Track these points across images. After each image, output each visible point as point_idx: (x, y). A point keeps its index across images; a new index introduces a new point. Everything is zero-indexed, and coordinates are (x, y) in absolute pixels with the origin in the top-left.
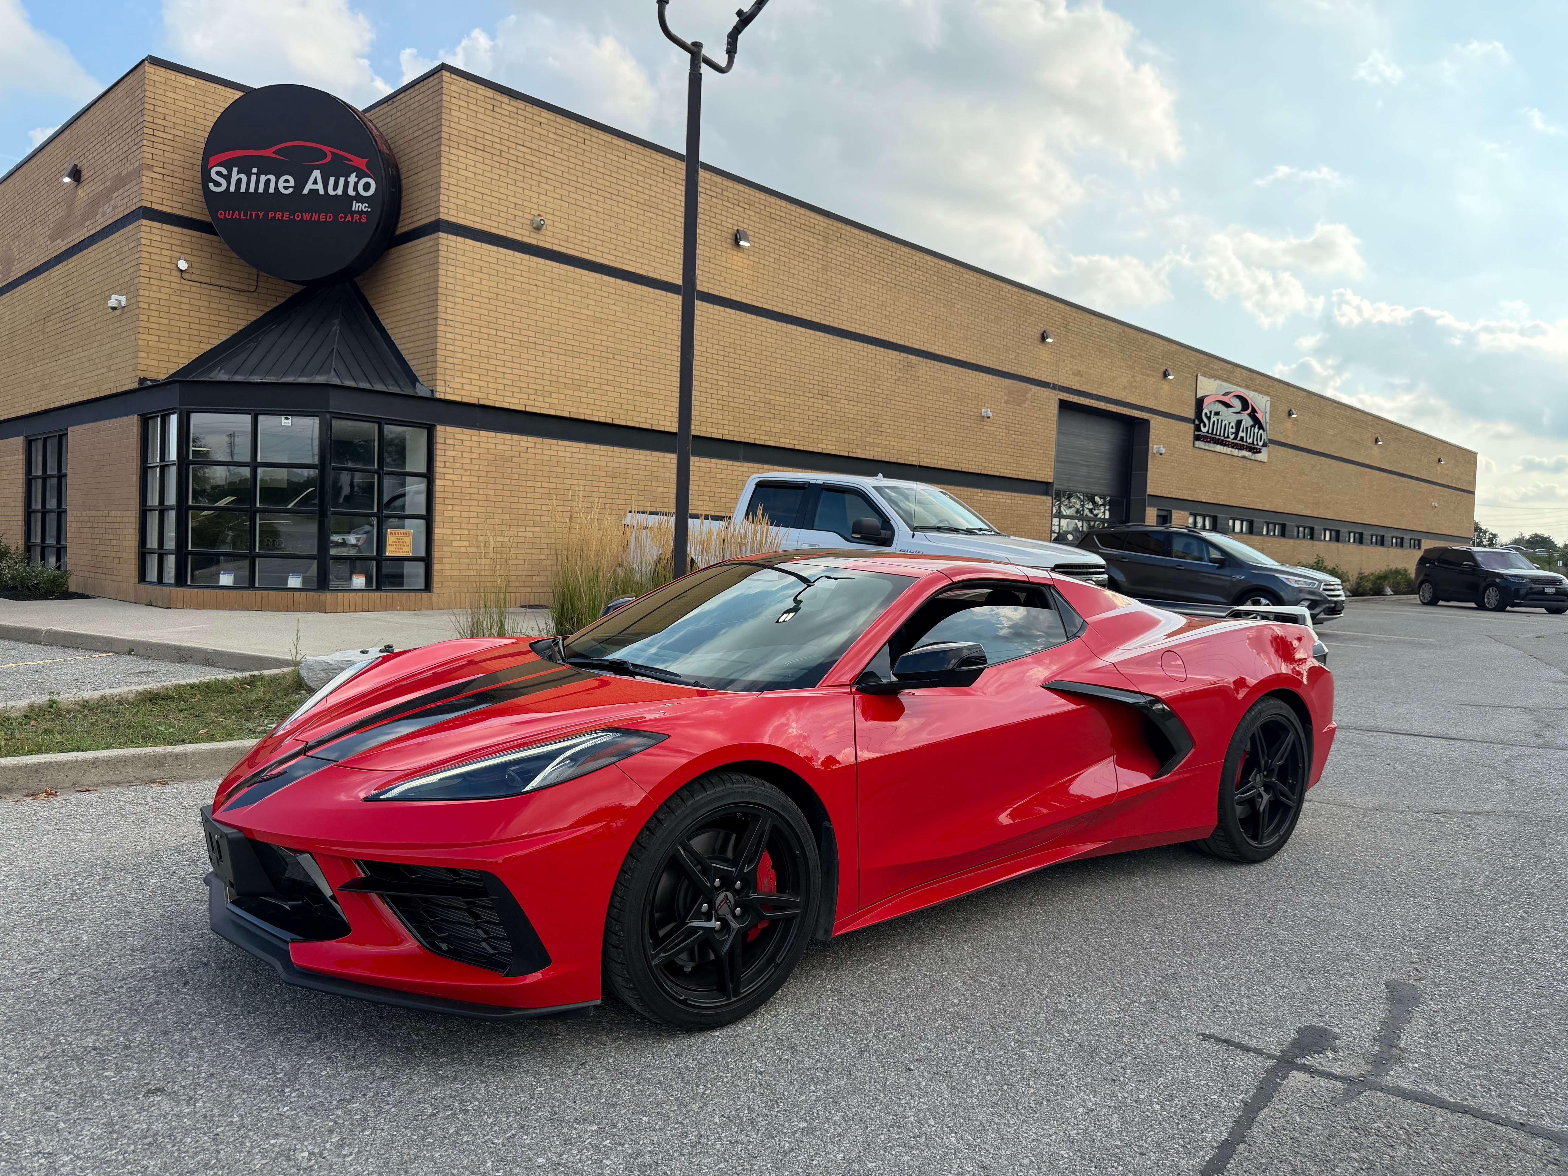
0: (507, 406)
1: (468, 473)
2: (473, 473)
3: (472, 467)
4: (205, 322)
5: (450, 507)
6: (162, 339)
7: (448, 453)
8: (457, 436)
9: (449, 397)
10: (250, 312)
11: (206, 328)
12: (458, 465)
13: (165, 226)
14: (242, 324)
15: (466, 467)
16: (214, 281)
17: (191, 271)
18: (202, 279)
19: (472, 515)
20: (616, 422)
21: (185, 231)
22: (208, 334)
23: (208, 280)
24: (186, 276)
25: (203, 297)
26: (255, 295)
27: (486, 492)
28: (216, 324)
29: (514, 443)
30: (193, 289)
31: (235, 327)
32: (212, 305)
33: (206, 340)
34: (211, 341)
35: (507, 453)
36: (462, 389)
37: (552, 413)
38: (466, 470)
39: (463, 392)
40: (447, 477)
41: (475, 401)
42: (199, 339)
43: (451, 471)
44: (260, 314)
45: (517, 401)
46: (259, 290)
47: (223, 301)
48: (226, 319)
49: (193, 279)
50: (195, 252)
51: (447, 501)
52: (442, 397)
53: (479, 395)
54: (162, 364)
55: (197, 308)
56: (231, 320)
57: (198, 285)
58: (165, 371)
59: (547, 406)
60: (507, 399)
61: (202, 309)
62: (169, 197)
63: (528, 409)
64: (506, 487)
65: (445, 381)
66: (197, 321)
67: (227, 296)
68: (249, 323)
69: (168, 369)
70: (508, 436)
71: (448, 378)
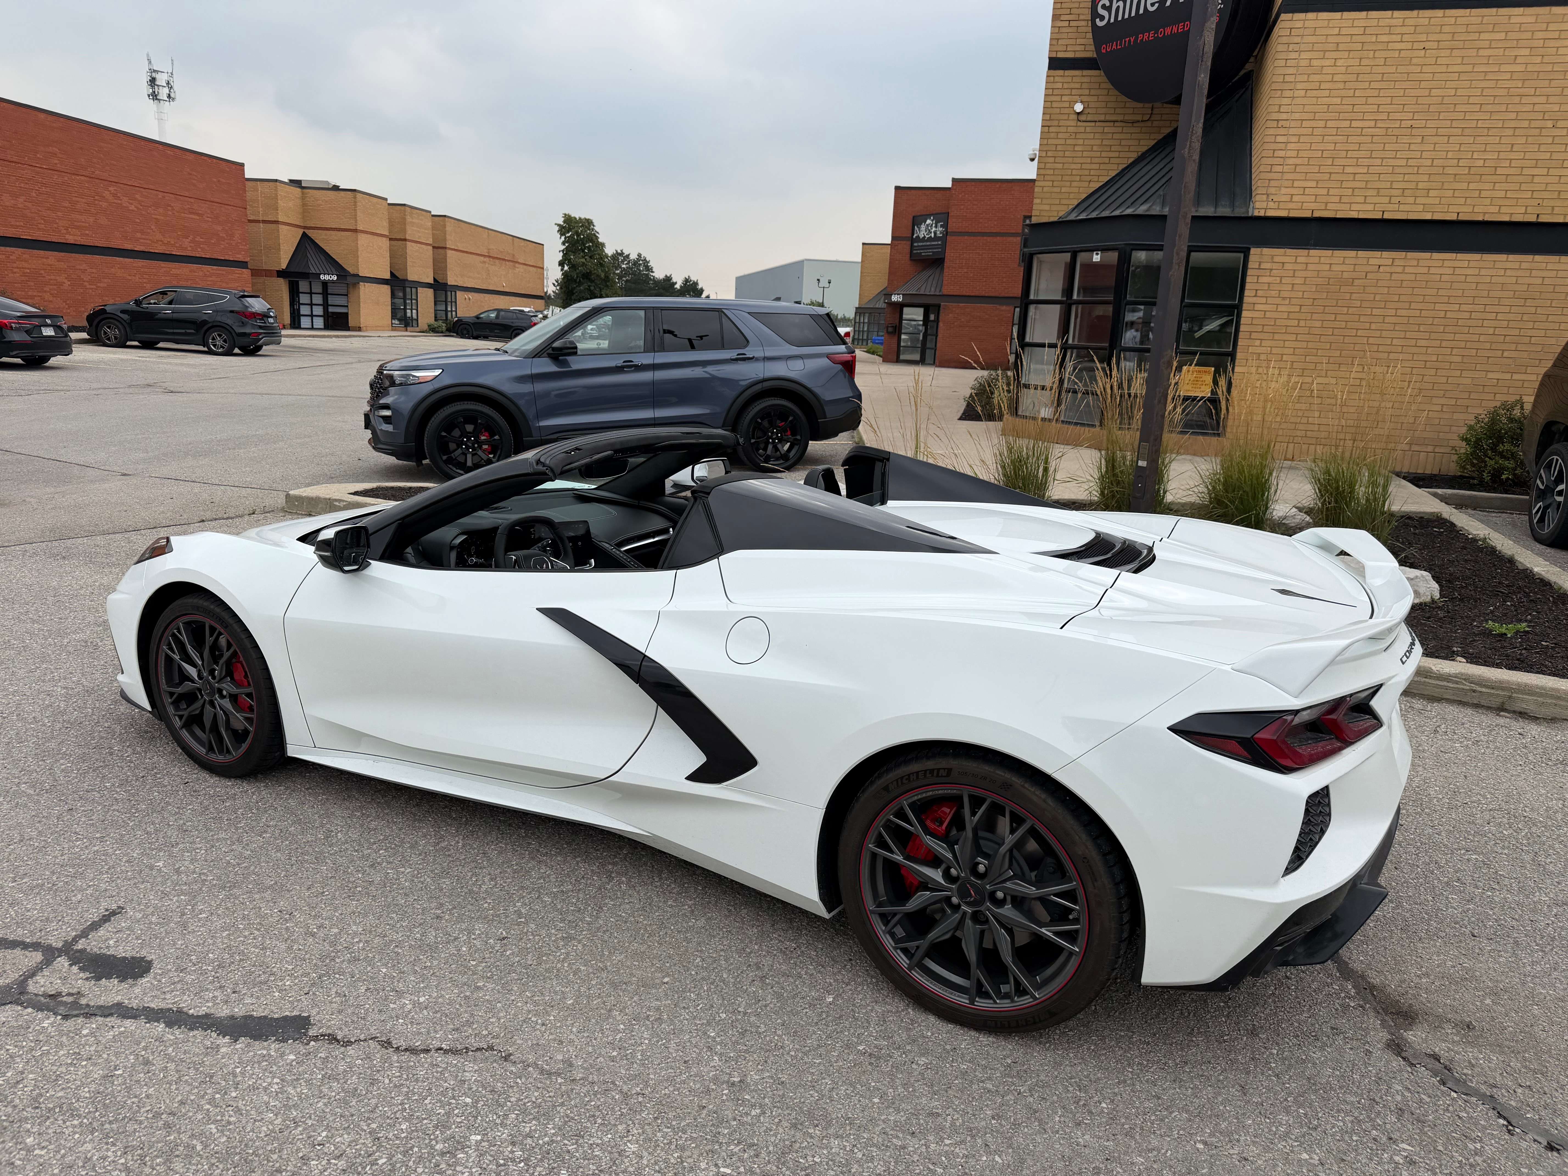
0: (1354, 215)
1: (1287, 302)
2: (1294, 301)
3: (1293, 295)
4: (1096, 160)
5: (1257, 343)
6: (1055, 184)
7: (1261, 280)
8: (1276, 259)
9: (1271, 213)
10: (1142, 143)
11: (1097, 166)
12: (1273, 293)
13: (1068, 72)
14: (1134, 156)
15: (1284, 294)
16: (1108, 118)
17: (1087, 111)
18: (1096, 118)
19: (1286, 351)
20: (1544, 219)
21: (1086, 72)
22: (1098, 172)
23: (1102, 118)
24: (1082, 118)
25: (1097, 136)
26: (1149, 124)
27: (1309, 323)
28: (1107, 160)
29: (1360, 261)
30: (1088, 129)
31: (1125, 161)
32: (1105, 142)
33: (1096, 179)
34: (1101, 179)
35: (1345, 275)
36: (1291, 201)
37: (1428, 217)
38: (1284, 298)
39: (1291, 206)
40: (1257, 307)
41: (1308, 214)
42: (1089, 178)
43: (1263, 300)
44: (1153, 143)
45: (1371, 207)
46: (1154, 117)
47: (1116, 136)
48: (1116, 154)
49: (1089, 119)
50: (1093, 92)
51: (1254, 335)
52: (1262, 214)
53: (1313, 206)
54: (1054, 208)
55: (1089, 148)
56: (1122, 155)
57: (1093, 124)
58: (1055, 214)
59: (1421, 208)
60: (1354, 207)
61: (1095, 148)
62: (1072, 42)
63: (1387, 216)
64: (1339, 317)
65: (1268, 195)
66: (1089, 160)
67: (1120, 130)
68: (1140, 154)
69: (1058, 211)
70: (1352, 253)
71: (1272, 190)
